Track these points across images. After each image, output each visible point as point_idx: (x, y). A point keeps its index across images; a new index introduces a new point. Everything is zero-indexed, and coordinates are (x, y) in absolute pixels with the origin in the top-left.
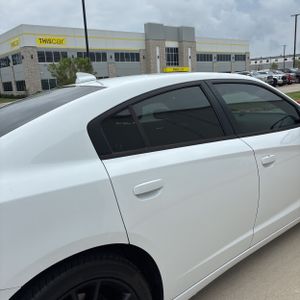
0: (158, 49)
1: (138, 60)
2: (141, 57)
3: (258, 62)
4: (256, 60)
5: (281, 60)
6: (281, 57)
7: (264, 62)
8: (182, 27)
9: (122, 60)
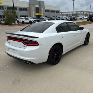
0: (33, 7)
1: (27, 11)
2: (28, 10)
3: (62, 13)
4: (62, 12)
5: (69, 13)
6: (69, 12)
7: (64, 13)
8: (40, 1)
9: (22, 10)
